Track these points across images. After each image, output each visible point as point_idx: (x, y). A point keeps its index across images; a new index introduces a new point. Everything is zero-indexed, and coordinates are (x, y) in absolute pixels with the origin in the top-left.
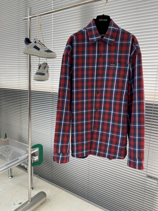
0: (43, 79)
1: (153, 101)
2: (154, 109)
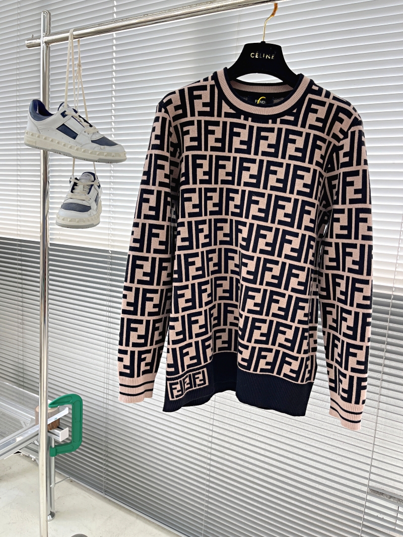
0: (84, 222)
1: (390, 288)
2: (393, 309)
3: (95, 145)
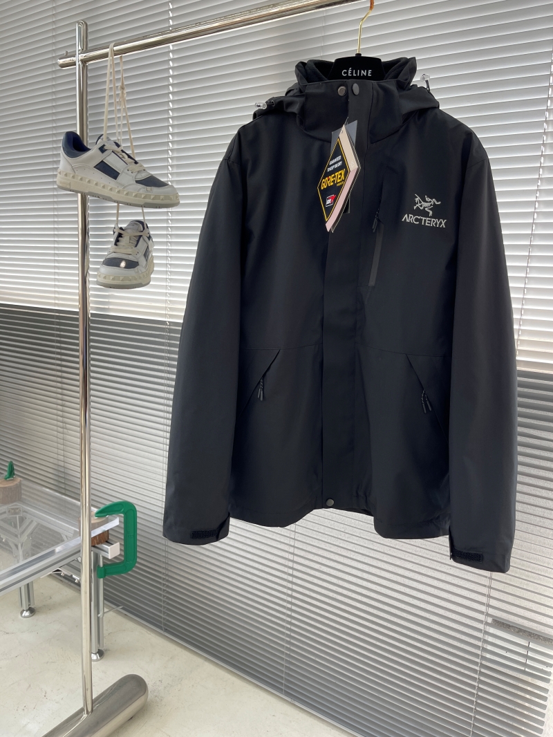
0: (130, 280)
3: (140, 186)
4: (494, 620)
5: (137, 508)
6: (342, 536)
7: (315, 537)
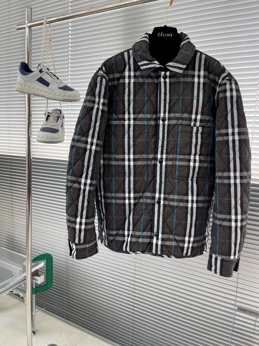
0: (55, 139)
3: (61, 90)
4: (238, 308)
5: (53, 257)
6: (160, 268)
7: (146, 268)
